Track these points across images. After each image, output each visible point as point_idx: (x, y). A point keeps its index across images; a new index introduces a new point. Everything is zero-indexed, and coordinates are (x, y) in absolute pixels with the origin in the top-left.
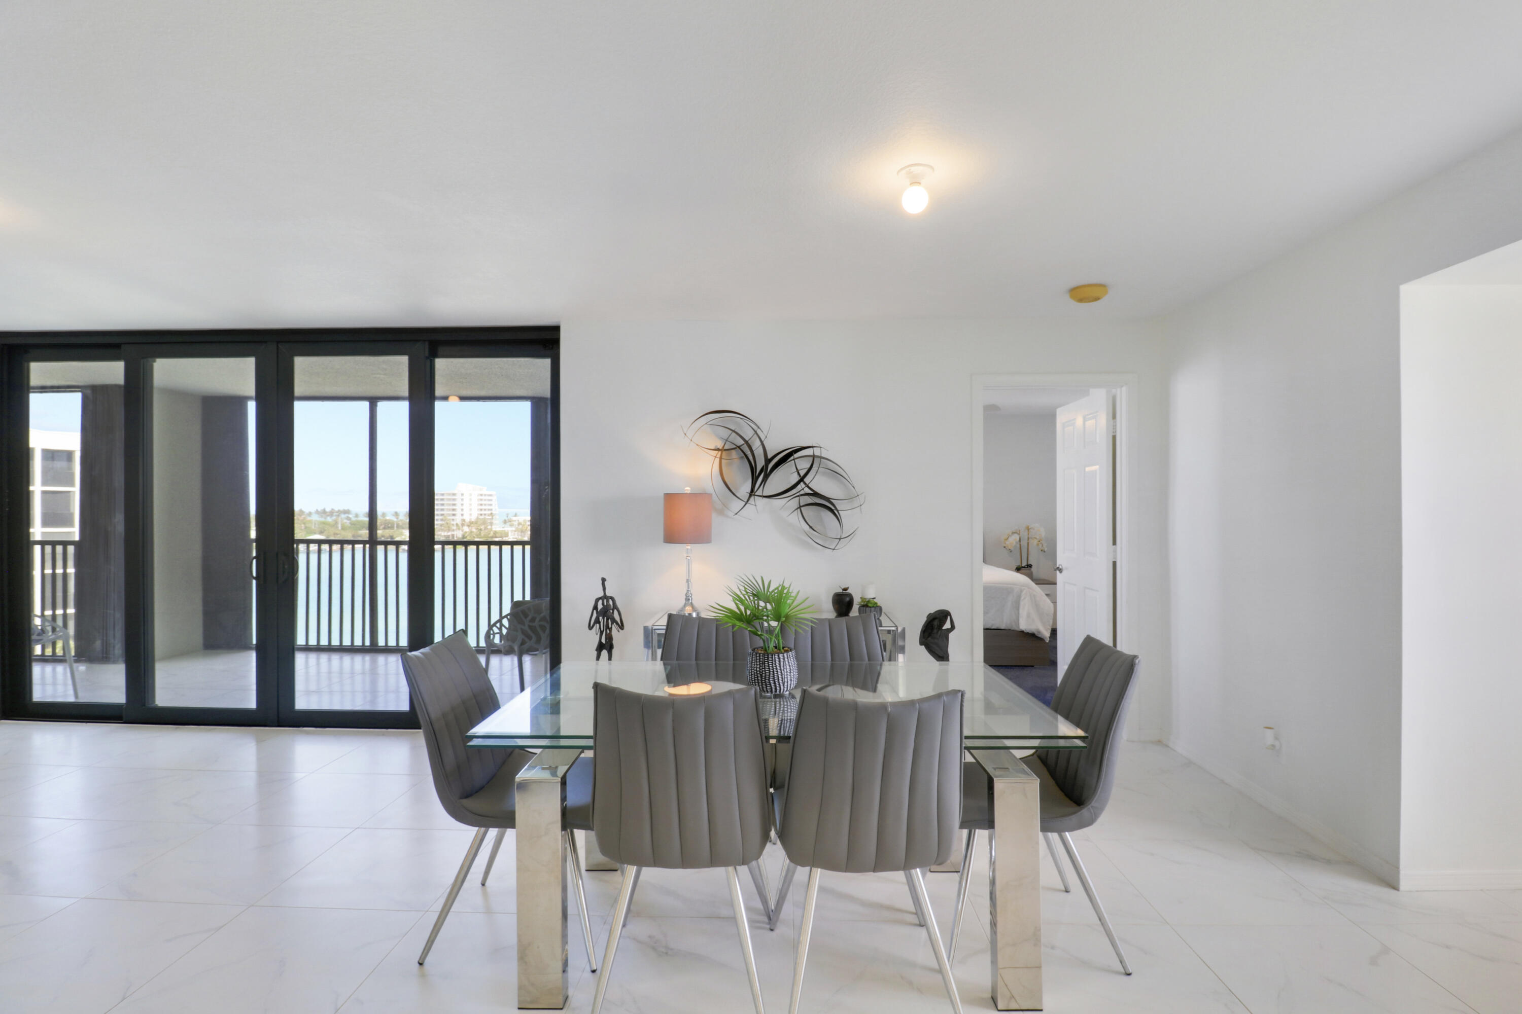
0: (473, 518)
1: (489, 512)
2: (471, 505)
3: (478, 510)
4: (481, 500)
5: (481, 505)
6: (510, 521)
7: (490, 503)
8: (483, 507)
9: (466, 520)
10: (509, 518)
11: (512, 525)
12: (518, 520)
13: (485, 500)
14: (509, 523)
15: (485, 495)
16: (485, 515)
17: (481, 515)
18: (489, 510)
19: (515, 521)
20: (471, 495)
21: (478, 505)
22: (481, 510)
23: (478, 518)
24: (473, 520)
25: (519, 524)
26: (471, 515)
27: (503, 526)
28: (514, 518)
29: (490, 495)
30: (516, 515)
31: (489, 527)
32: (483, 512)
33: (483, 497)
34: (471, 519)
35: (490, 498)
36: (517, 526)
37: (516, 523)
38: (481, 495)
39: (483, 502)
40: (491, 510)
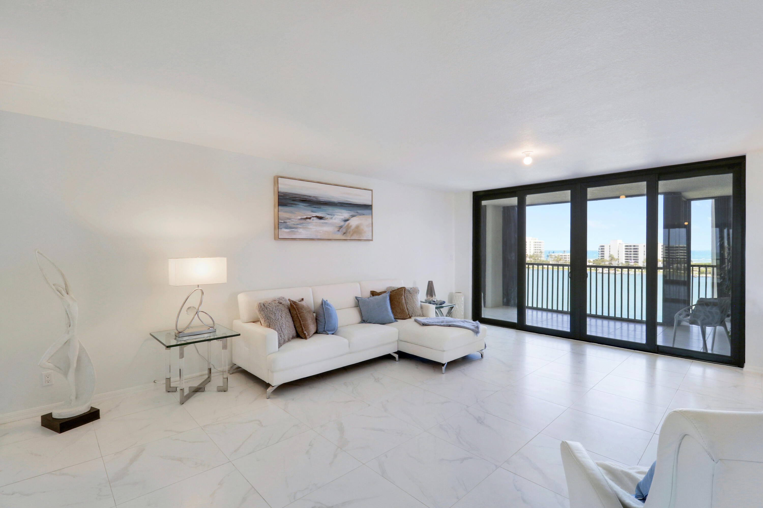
0: (532, 254)
1: (540, 251)
2: (530, 247)
3: (534, 250)
4: (535, 245)
5: (535, 247)
6: (551, 255)
7: (540, 246)
8: (536, 249)
9: (528, 255)
10: (550, 254)
11: (552, 258)
12: (555, 255)
13: (537, 245)
14: (550, 257)
15: (537, 242)
16: (537, 252)
17: (535, 252)
18: (539, 250)
19: (553, 255)
20: (530, 242)
21: (534, 247)
22: (535, 250)
23: (534, 254)
24: (531, 255)
25: (556, 257)
26: (530, 252)
27: (547, 258)
28: (553, 254)
29: (540, 242)
30: (553, 253)
31: (540, 258)
32: (536, 251)
33: (536, 244)
34: (530, 254)
35: (540, 244)
36: (554, 258)
37: (554, 257)
38: (536, 242)
39: (536, 246)
40: (541, 250)
